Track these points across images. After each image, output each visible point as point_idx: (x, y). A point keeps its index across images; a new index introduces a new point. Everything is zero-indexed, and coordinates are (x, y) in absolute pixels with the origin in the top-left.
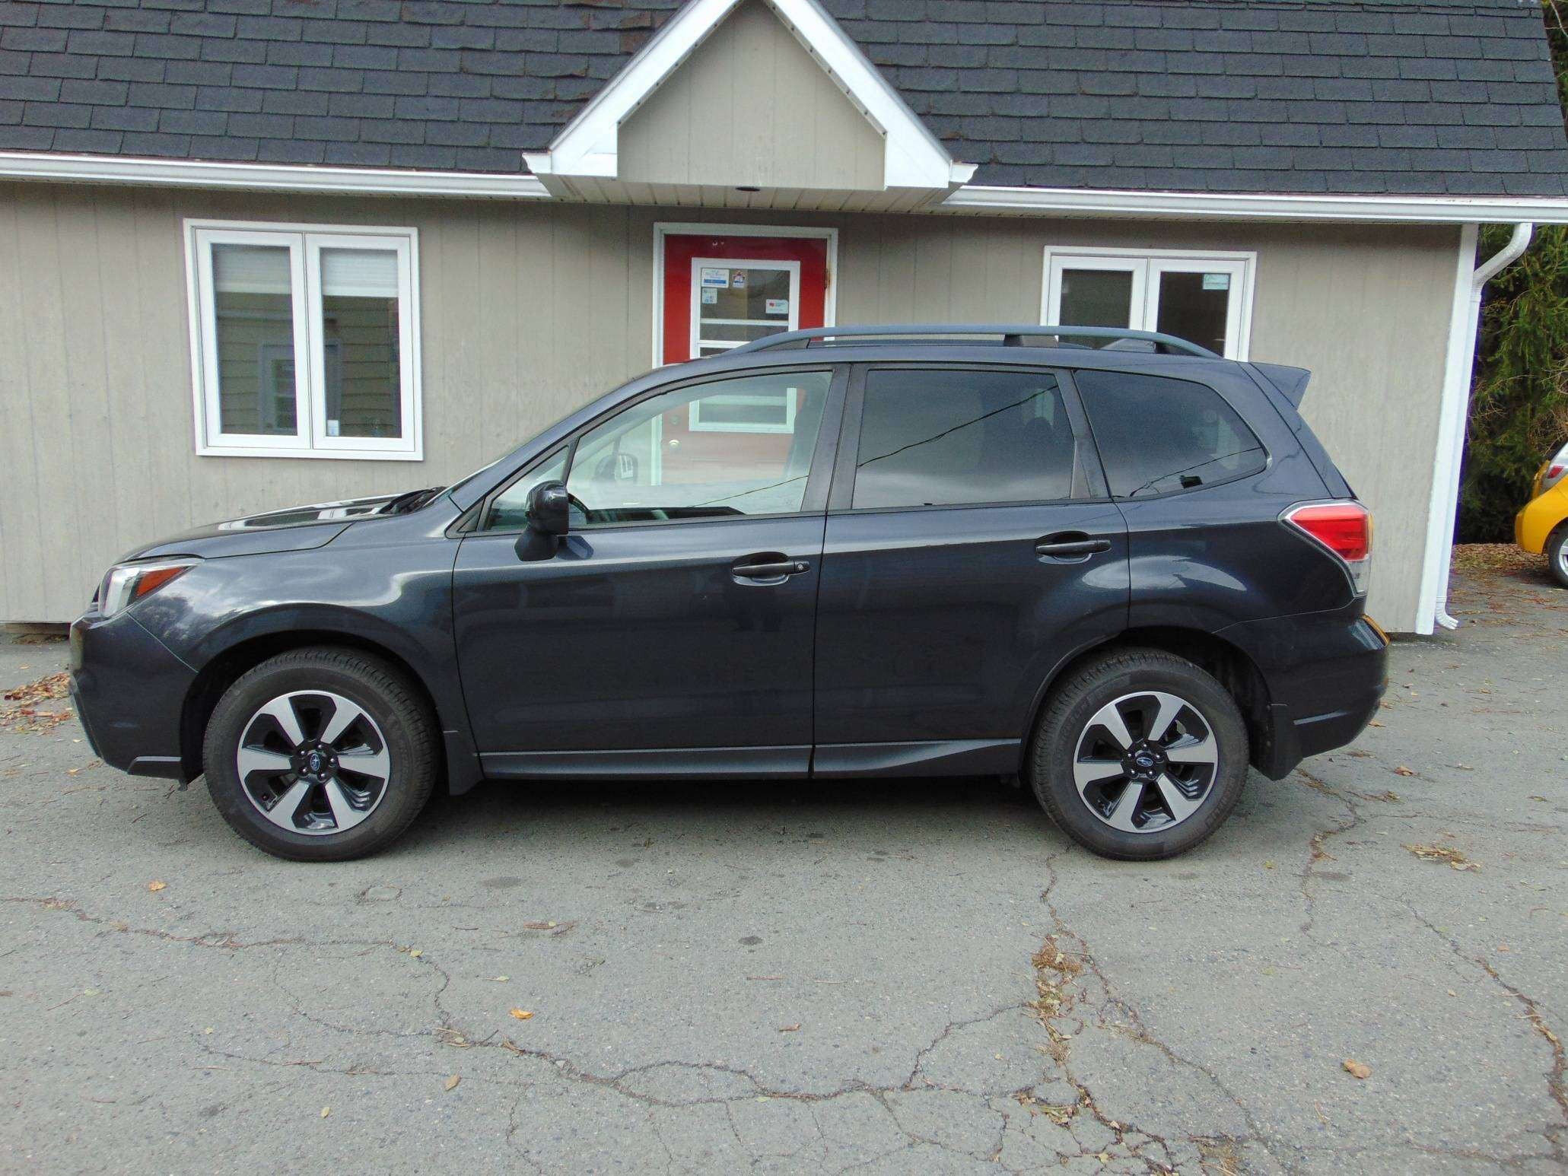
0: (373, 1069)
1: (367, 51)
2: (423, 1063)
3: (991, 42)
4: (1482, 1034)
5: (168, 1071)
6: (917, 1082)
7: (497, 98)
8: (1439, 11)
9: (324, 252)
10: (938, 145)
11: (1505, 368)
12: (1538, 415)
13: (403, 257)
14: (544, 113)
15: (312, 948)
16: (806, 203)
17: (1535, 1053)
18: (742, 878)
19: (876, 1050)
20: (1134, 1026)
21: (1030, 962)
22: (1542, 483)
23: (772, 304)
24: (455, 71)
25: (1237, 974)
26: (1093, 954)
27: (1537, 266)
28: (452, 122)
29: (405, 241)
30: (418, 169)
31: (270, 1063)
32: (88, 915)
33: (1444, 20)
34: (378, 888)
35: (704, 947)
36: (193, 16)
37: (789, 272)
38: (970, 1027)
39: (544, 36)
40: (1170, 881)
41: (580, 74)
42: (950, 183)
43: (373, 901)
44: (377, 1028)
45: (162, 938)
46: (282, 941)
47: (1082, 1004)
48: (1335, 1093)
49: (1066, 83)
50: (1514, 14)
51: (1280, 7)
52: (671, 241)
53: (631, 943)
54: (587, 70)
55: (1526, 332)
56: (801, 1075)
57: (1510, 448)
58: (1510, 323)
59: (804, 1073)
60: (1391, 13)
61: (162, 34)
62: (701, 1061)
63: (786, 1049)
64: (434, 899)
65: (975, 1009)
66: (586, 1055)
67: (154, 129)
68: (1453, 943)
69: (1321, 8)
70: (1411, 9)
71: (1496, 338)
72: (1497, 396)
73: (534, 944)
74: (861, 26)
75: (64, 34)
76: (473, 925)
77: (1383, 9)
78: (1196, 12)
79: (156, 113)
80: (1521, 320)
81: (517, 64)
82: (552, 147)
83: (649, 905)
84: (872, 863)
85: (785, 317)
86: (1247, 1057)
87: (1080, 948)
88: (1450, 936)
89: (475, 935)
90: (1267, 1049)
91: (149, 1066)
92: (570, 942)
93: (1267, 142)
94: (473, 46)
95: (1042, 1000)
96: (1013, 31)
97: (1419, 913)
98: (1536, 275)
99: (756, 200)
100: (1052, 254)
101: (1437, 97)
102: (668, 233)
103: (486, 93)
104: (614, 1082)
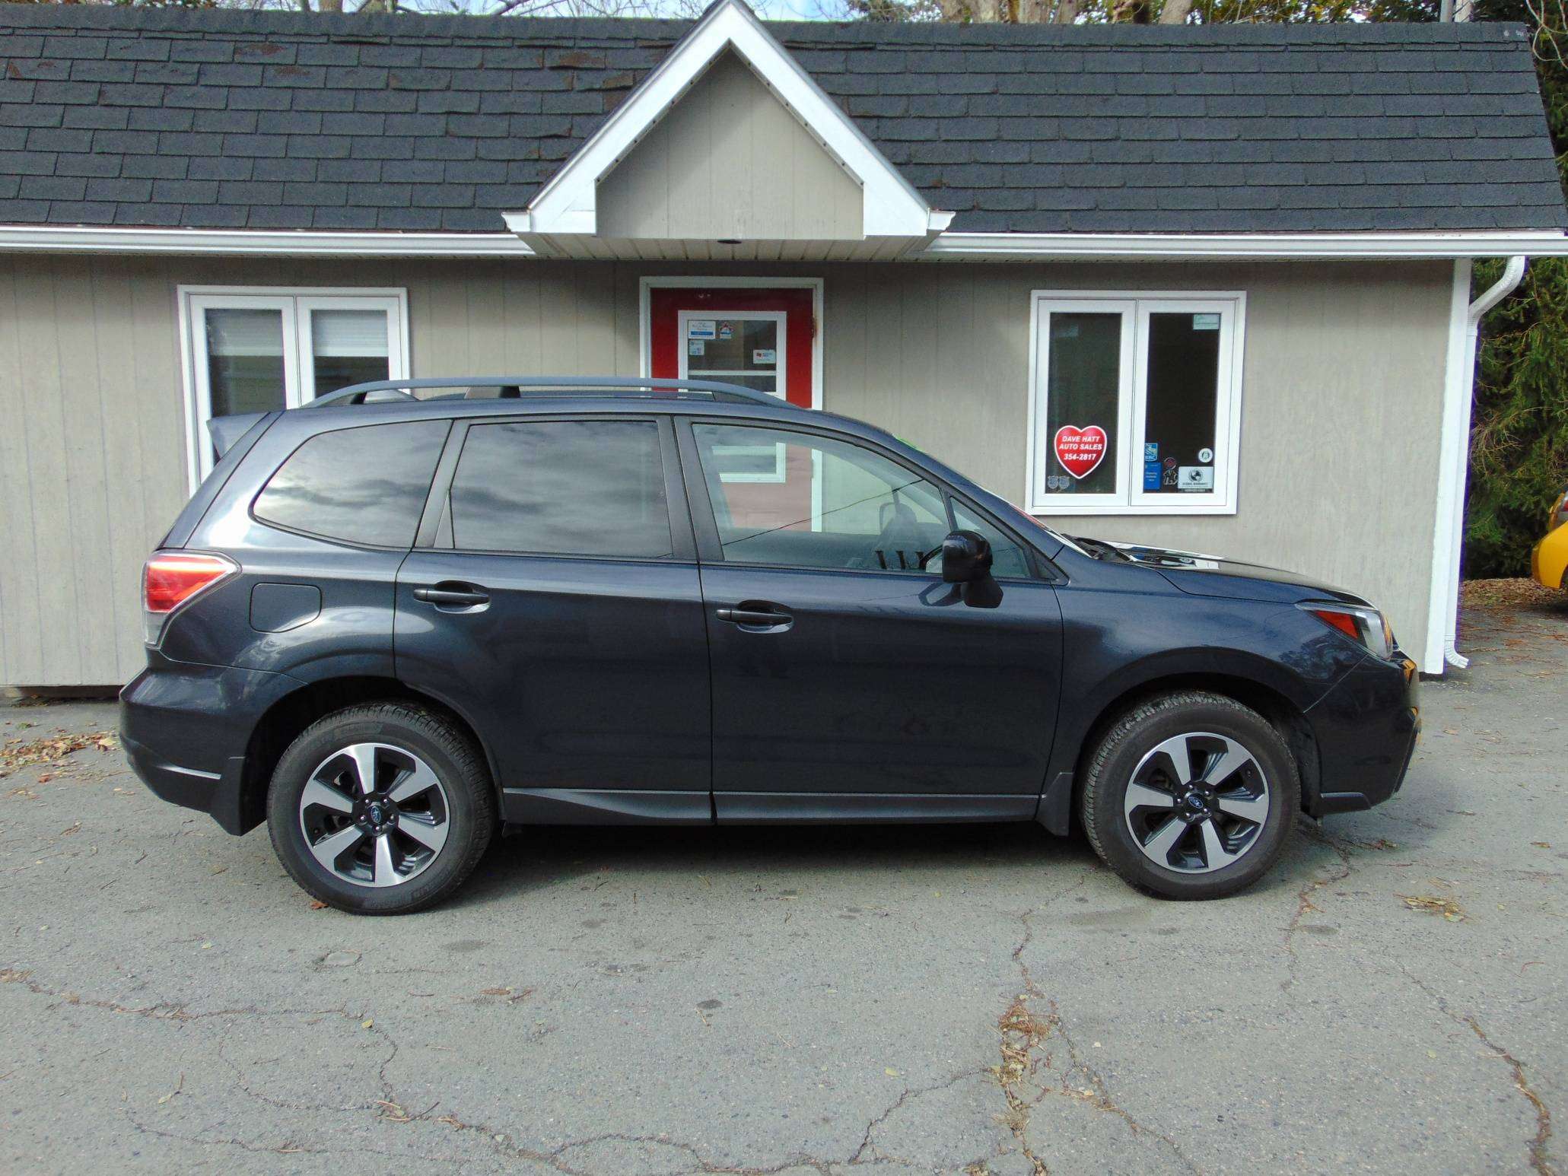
0: (306, 1146)
1: (355, 117)
2: (358, 1140)
3: (972, 91)
4: (1464, 1098)
5: (98, 1152)
6: (867, 1153)
7: (481, 159)
8: (1423, 47)
9: (316, 315)
10: (915, 194)
11: (1519, 399)
12: (1555, 447)
13: (392, 315)
14: (529, 172)
15: (263, 1018)
16: (789, 253)
17: (1519, 1119)
18: (710, 938)
19: (826, 1120)
20: (1098, 1093)
21: (996, 1024)
22: (1556, 516)
23: (759, 355)
24: (441, 134)
25: (1210, 1036)
26: (1062, 1015)
27: (1548, 297)
28: (438, 184)
29: (394, 303)
30: (405, 231)
31: (202, 1142)
32: (41, 987)
33: (1428, 57)
34: (338, 953)
35: (661, 1012)
36: (185, 89)
37: (776, 322)
38: (927, 1095)
39: (529, 97)
40: (1149, 937)
41: (563, 134)
42: (928, 231)
43: (331, 967)
44: (317, 1102)
45: (112, 1010)
46: (234, 1011)
47: (1047, 1069)
48: (1303, 1165)
49: (1048, 129)
50: (1500, 47)
51: (1261, 49)
52: (656, 294)
53: (587, 1008)
54: (570, 130)
55: (1538, 363)
56: (746, 1148)
57: (1528, 481)
58: (1522, 355)
59: (749, 1146)
60: (1375, 51)
61: (156, 107)
62: (644, 1134)
63: (734, 1120)
64: (393, 964)
65: (933, 1075)
66: (527, 1129)
67: (146, 198)
68: (1441, 1000)
69: (1302, 48)
70: (1394, 47)
71: (1510, 370)
72: (1512, 428)
73: (488, 1011)
74: (841, 79)
75: (60, 110)
76: (429, 991)
77: (1367, 48)
78: (1177, 57)
79: (149, 183)
80: (1534, 352)
81: (502, 125)
82: (531, 207)
83: (610, 968)
84: (844, 921)
85: (772, 367)
86: (1214, 1126)
87: (1050, 1009)
88: (1438, 992)
89: (430, 1001)
90: (1235, 1117)
91: (79, 1146)
92: (526, 1008)
93: (1250, 182)
94: (458, 110)
95: (1005, 1064)
96: (993, 79)
97: (1407, 968)
98: (1546, 306)
99: (740, 252)
100: (1040, 298)
101: (1422, 133)
102: (654, 286)
103: (469, 155)
104: (552, 1158)
